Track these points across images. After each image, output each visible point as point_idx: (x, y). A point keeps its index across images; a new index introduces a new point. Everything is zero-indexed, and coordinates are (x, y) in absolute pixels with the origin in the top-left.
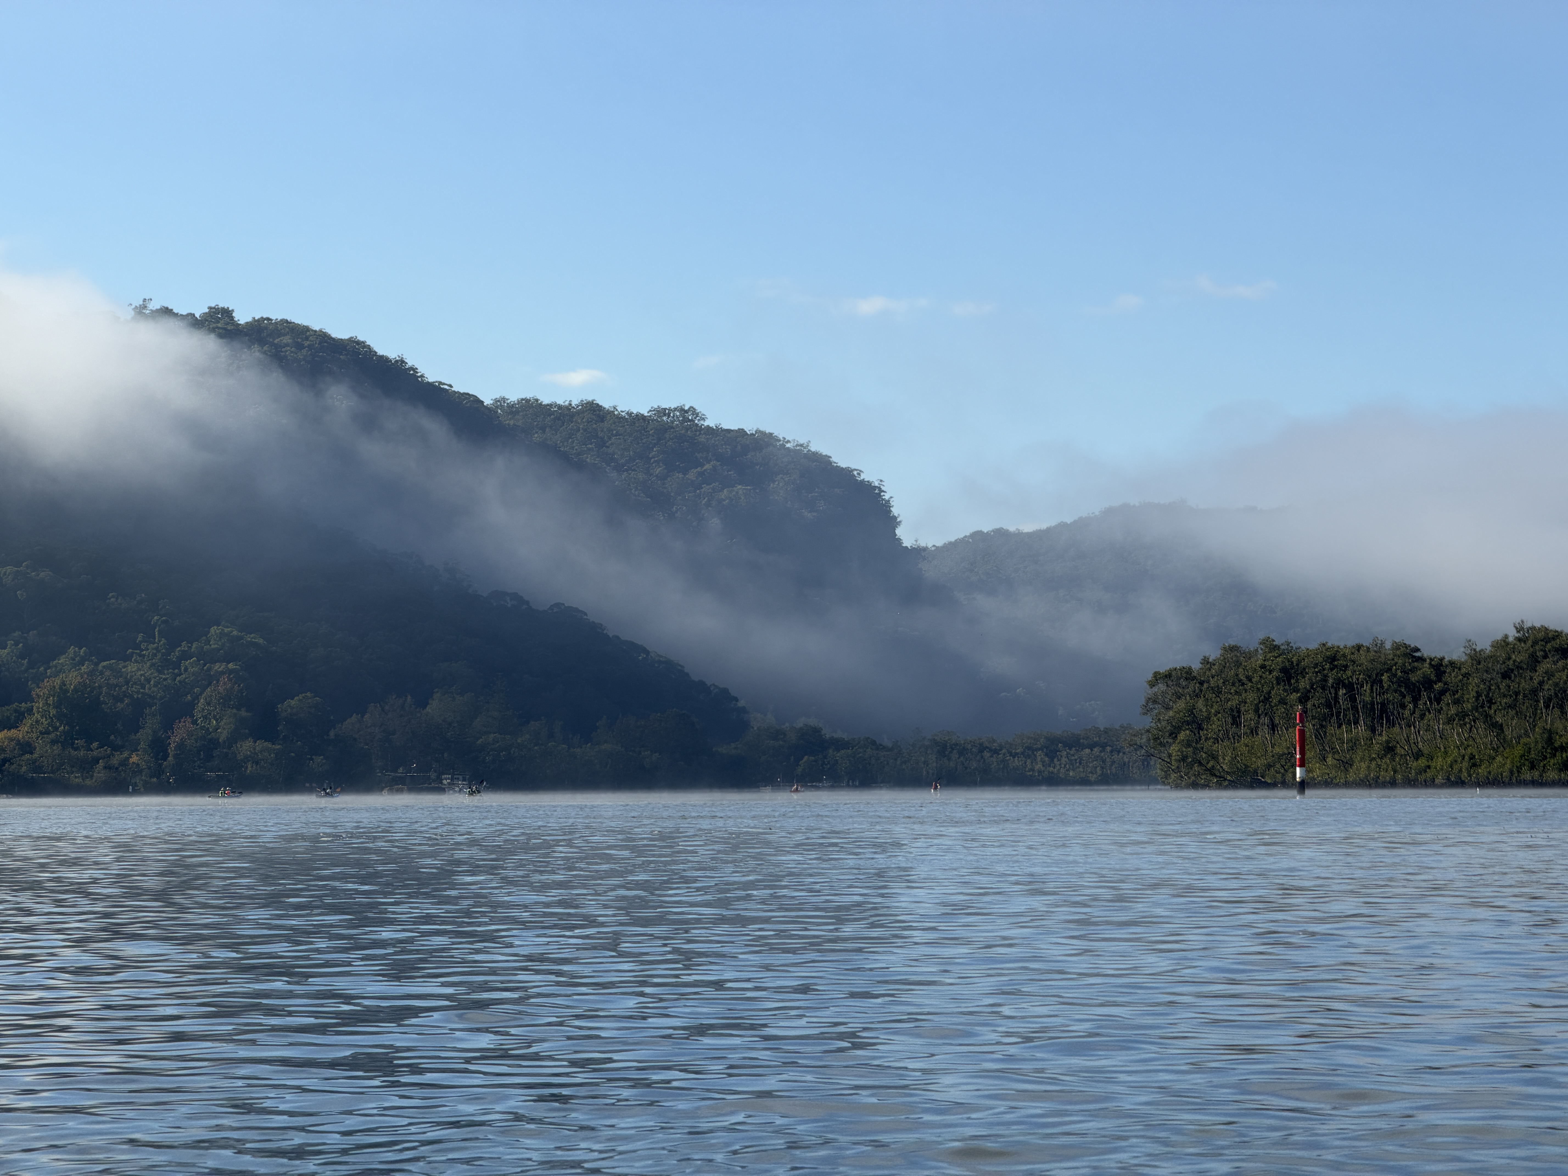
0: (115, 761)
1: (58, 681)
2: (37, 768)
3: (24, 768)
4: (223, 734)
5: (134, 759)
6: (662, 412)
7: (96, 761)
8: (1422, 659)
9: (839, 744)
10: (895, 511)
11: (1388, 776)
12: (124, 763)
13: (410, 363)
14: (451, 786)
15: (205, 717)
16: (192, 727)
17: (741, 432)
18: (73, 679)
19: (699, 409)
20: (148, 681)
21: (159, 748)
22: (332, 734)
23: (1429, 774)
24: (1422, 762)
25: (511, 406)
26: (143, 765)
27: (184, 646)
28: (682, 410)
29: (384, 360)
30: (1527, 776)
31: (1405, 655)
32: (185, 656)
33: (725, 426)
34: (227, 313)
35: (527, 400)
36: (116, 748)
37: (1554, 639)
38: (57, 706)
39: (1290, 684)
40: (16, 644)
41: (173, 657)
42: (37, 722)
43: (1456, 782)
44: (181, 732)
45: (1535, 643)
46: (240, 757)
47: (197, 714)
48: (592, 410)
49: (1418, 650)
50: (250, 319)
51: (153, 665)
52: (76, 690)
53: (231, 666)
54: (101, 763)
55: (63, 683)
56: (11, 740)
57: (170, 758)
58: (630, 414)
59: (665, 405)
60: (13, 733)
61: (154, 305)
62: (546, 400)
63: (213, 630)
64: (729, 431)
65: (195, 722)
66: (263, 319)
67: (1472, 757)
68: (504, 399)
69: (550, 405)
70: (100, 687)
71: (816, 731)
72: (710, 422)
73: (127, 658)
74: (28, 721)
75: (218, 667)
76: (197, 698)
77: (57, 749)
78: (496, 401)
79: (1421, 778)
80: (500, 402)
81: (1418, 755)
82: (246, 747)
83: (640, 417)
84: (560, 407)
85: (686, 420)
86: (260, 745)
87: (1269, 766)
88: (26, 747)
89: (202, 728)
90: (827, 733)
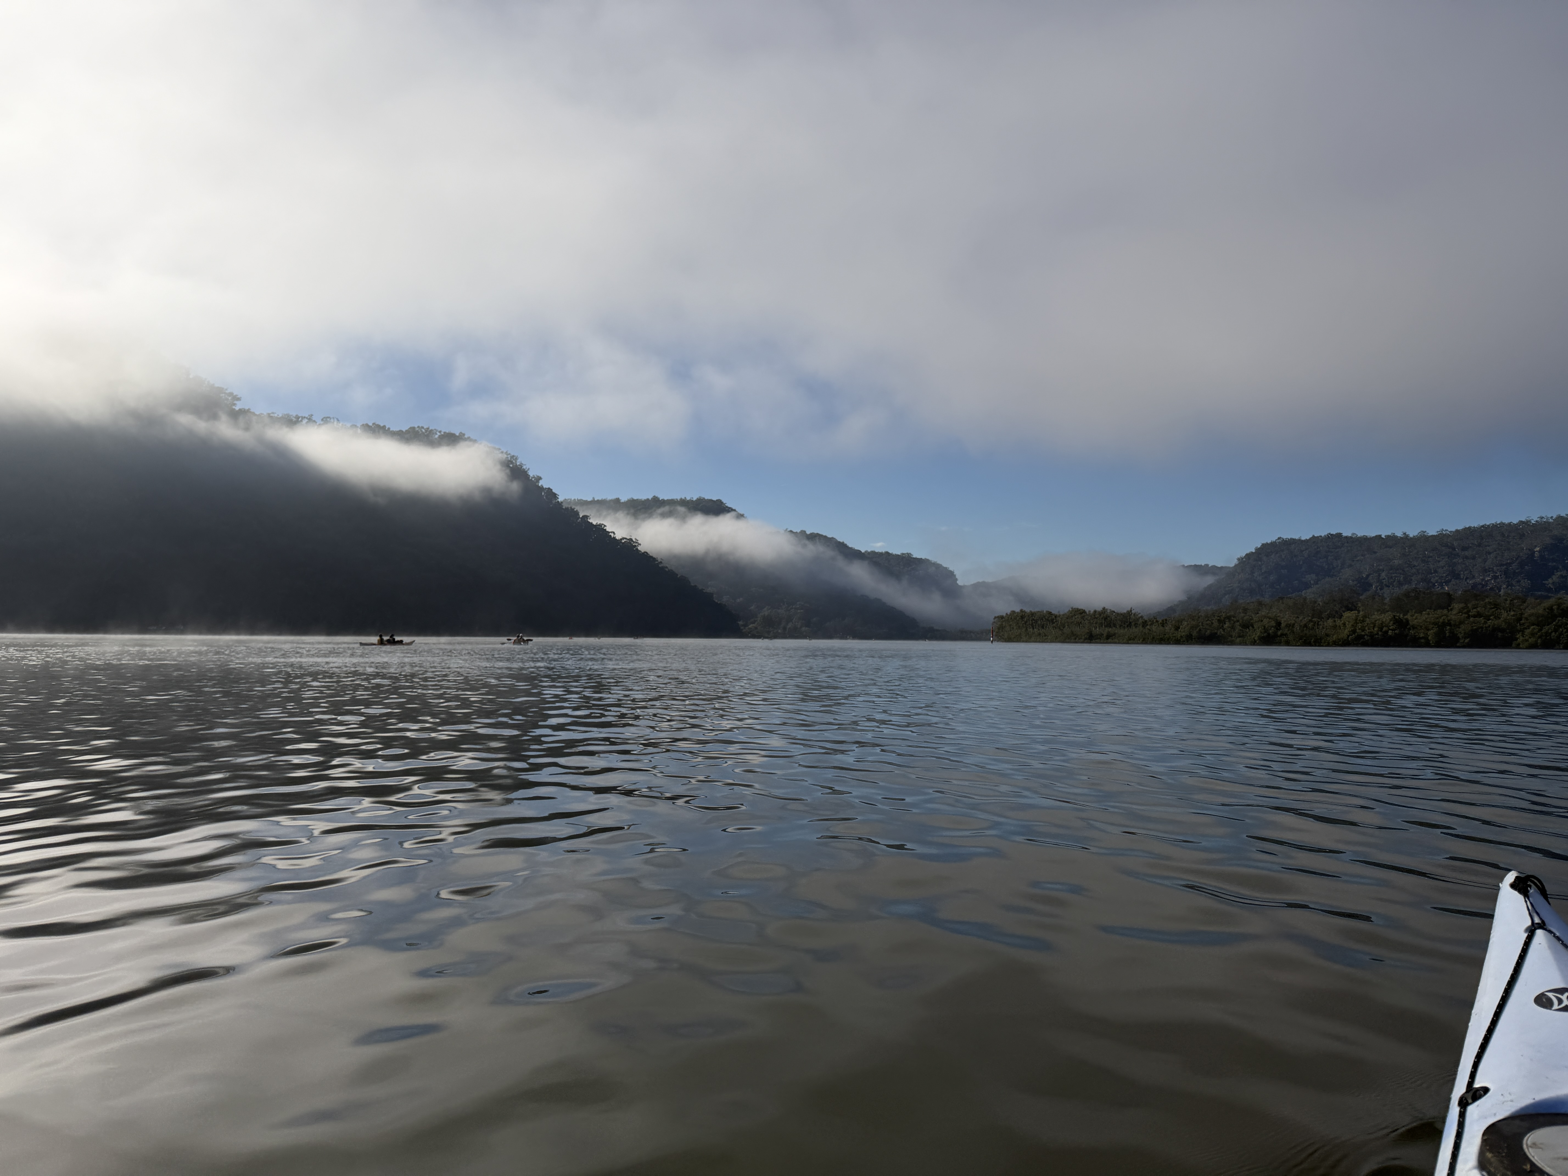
0: (775, 631)
1: (763, 614)
4: (799, 626)
6: (903, 554)
9: (937, 630)
10: (957, 577)
13: (845, 543)
14: (849, 638)
18: (766, 613)
19: (912, 553)
20: (783, 614)
21: (785, 628)
27: (791, 606)
28: (908, 554)
29: (840, 542)
33: (918, 557)
34: (805, 532)
35: (873, 551)
38: (763, 619)
40: (755, 605)
41: (789, 609)
44: (790, 625)
47: (793, 621)
48: (887, 553)
51: (784, 610)
52: (767, 616)
53: (802, 611)
58: (896, 554)
59: (904, 552)
60: (754, 625)
61: (788, 530)
62: (877, 551)
63: (798, 603)
65: (793, 623)
66: (813, 533)
68: (868, 551)
70: (772, 615)
73: (779, 609)
74: (757, 622)
75: (799, 611)
76: (793, 618)
77: (762, 629)
78: (866, 551)
82: (804, 629)
83: (898, 555)
84: (880, 553)
86: (807, 628)
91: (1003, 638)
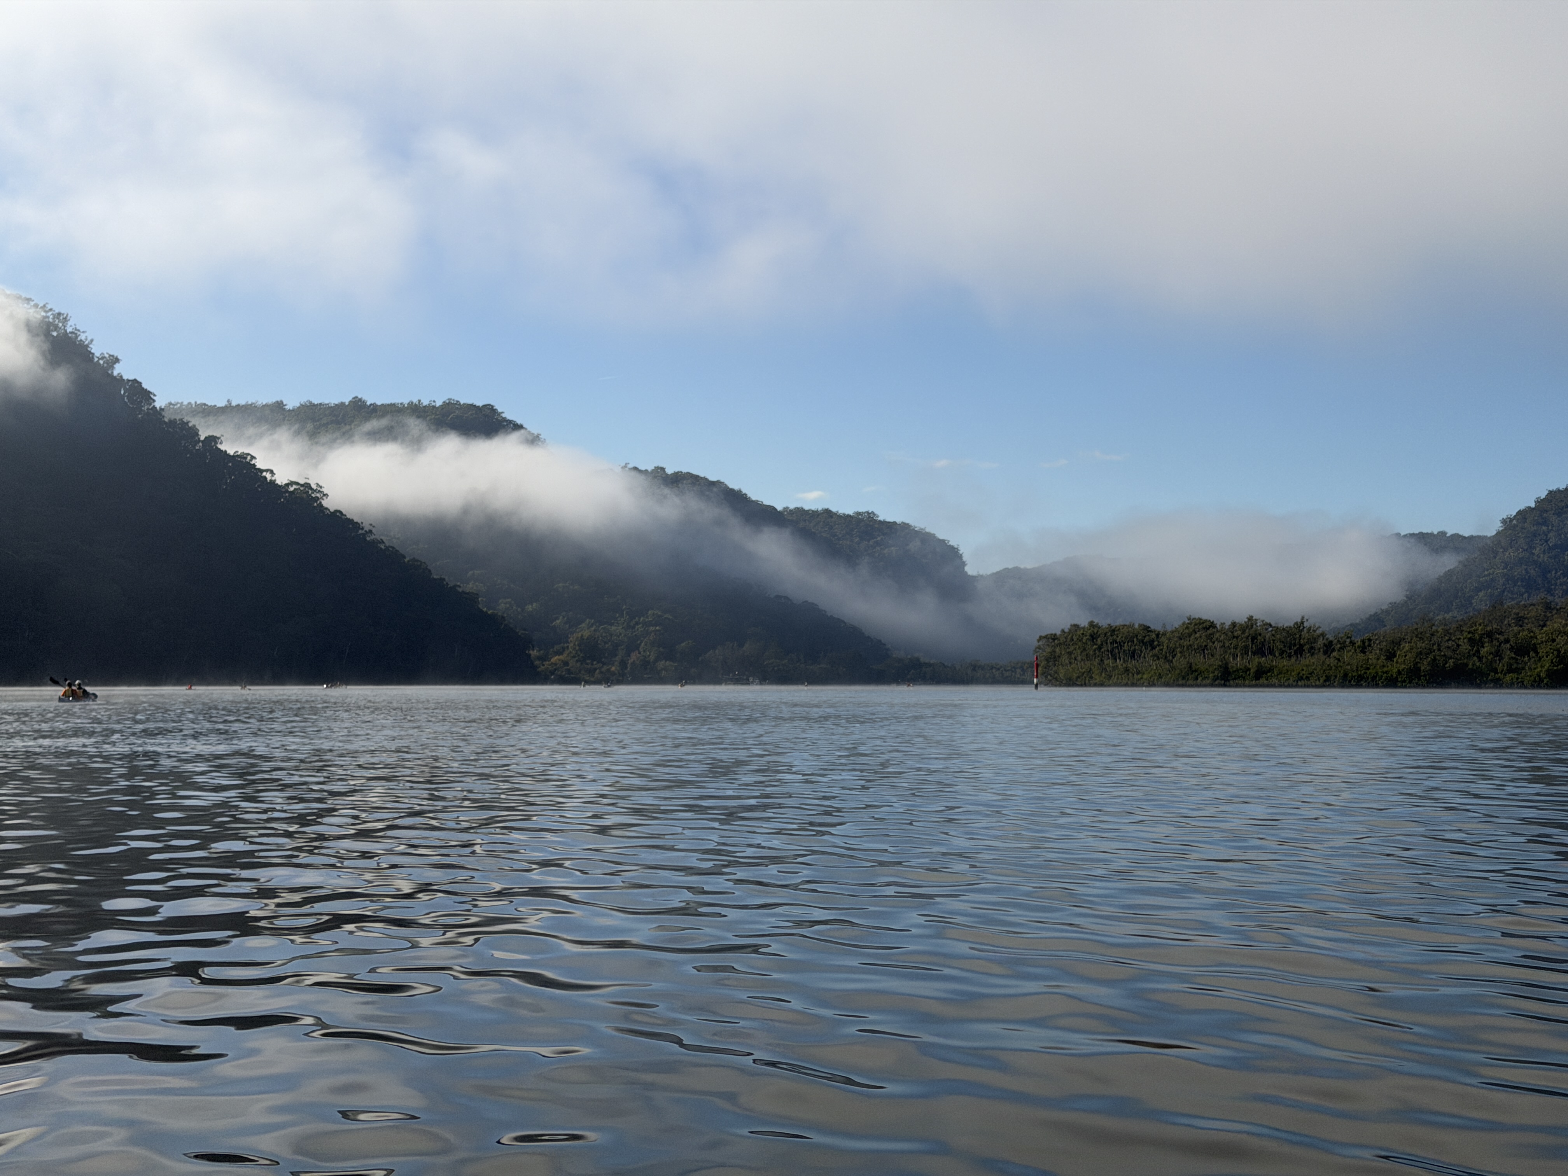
0: (603, 670)
1: (580, 635)
2: (569, 672)
3: (564, 673)
4: (652, 658)
5: (613, 669)
6: (859, 514)
7: (595, 669)
8: (1151, 631)
9: (929, 665)
10: (964, 559)
11: (1124, 682)
12: (608, 670)
13: (744, 491)
14: (752, 683)
15: (644, 651)
16: (638, 655)
17: (895, 523)
18: (586, 634)
19: (876, 512)
20: (621, 634)
21: (623, 664)
22: (700, 659)
23: (1142, 681)
24: (1140, 676)
25: (791, 511)
26: (616, 672)
27: (637, 619)
28: (868, 513)
29: (732, 490)
30: (1181, 682)
31: (1144, 629)
32: (637, 623)
33: (888, 520)
34: (663, 469)
35: (798, 508)
36: (604, 664)
37: (1203, 623)
38: (579, 645)
39: (1093, 641)
40: (564, 617)
41: (632, 624)
42: (571, 652)
43: (1151, 684)
44: (634, 656)
45: (1196, 625)
46: (659, 669)
47: (641, 649)
48: (827, 512)
49: (1149, 627)
50: (673, 472)
51: (623, 628)
52: (588, 638)
53: (657, 628)
54: (598, 671)
55: (582, 635)
56: (559, 660)
57: (628, 669)
58: (844, 514)
59: (860, 510)
60: (561, 657)
61: (631, 466)
62: (806, 508)
63: (650, 612)
64: (889, 522)
65: (640, 653)
66: (678, 472)
67: (1160, 674)
68: (788, 508)
69: (809, 510)
70: (598, 637)
71: (918, 659)
72: (881, 518)
73: (612, 624)
74: (567, 652)
75: (652, 628)
76: (641, 643)
77: (578, 664)
78: (784, 508)
79: (1138, 683)
80: (786, 509)
81: (1138, 673)
82: (662, 664)
83: (849, 516)
84: (813, 511)
85: (870, 517)
86: (668, 663)
87: (1079, 677)
88: (566, 663)
89: (643, 656)
90: (922, 660)
91: (1056, 679)
